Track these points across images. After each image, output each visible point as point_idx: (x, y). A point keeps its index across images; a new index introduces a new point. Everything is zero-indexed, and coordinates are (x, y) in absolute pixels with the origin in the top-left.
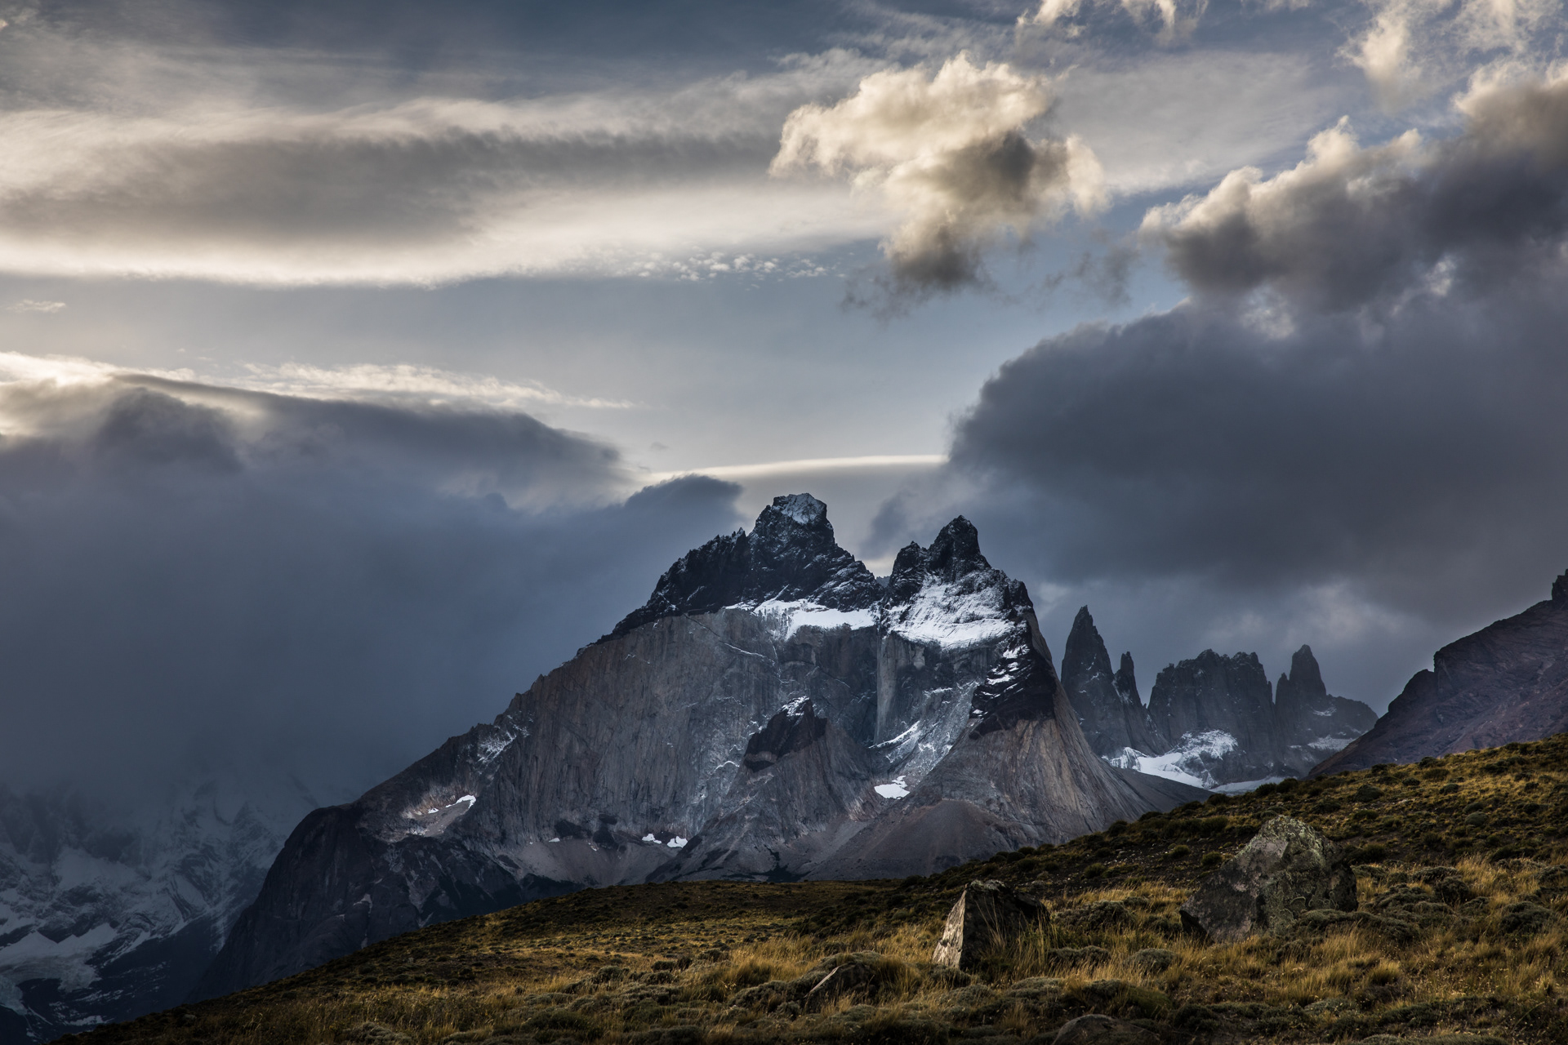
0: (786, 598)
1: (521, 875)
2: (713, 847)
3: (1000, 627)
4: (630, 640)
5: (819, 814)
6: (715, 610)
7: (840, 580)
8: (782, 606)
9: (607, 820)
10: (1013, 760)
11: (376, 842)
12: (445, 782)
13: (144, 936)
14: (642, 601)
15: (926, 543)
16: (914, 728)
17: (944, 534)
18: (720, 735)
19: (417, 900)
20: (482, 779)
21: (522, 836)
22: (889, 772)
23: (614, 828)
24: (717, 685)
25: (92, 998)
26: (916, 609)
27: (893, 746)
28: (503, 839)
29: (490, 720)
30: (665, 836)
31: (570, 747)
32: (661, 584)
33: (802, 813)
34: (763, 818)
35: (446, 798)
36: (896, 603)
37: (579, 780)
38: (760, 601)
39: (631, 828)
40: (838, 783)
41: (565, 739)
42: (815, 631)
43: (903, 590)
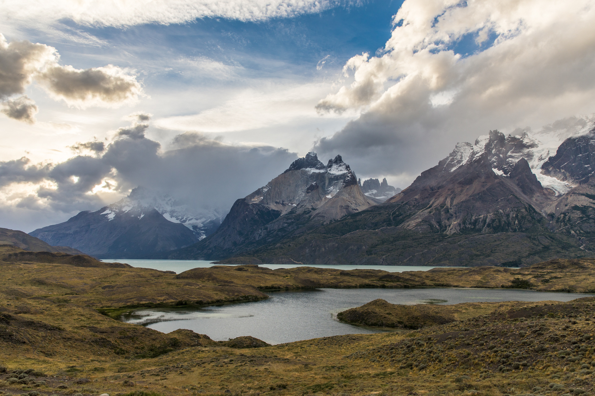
0: (310, 168)
1: (270, 209)
2: (302, 205)
3: (346, 172)
4: (286, 174)
5: (318, 200)
6: (299, 169)
7: (319, 165)
8: (310, 169)
9: (283, 201)
10: (350, 191)
11: (248, 204)
12: (258, 195)
13: (210, 220)
14: (288, 168)
15: (333, 159)
16: (332, 187)
17: (336, 158)
18: (300, 189)
19: (255, 213)
20: (264, 195)
21: (270, 203)
22: (328, 194)
23: (284, 203)
24: (300, 181)
25: (202, 228)
26: (332, 169)
27: (328, 190)
28: (267, 204)
29: (265, 186)
30: (292, 204)
31: (277, 190)
32: (291, 165)
33: (316, 200)
34: (310, 200)
35: (258, 198)
36: (329, 168)
37: (279, 195)
38: (306, 168)
39: (287, 203)
40: (321, 195)
41: (276, 189)
42: (315, 173)
43: (330, 166)
